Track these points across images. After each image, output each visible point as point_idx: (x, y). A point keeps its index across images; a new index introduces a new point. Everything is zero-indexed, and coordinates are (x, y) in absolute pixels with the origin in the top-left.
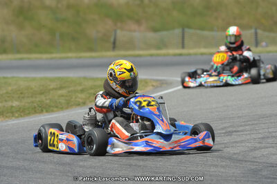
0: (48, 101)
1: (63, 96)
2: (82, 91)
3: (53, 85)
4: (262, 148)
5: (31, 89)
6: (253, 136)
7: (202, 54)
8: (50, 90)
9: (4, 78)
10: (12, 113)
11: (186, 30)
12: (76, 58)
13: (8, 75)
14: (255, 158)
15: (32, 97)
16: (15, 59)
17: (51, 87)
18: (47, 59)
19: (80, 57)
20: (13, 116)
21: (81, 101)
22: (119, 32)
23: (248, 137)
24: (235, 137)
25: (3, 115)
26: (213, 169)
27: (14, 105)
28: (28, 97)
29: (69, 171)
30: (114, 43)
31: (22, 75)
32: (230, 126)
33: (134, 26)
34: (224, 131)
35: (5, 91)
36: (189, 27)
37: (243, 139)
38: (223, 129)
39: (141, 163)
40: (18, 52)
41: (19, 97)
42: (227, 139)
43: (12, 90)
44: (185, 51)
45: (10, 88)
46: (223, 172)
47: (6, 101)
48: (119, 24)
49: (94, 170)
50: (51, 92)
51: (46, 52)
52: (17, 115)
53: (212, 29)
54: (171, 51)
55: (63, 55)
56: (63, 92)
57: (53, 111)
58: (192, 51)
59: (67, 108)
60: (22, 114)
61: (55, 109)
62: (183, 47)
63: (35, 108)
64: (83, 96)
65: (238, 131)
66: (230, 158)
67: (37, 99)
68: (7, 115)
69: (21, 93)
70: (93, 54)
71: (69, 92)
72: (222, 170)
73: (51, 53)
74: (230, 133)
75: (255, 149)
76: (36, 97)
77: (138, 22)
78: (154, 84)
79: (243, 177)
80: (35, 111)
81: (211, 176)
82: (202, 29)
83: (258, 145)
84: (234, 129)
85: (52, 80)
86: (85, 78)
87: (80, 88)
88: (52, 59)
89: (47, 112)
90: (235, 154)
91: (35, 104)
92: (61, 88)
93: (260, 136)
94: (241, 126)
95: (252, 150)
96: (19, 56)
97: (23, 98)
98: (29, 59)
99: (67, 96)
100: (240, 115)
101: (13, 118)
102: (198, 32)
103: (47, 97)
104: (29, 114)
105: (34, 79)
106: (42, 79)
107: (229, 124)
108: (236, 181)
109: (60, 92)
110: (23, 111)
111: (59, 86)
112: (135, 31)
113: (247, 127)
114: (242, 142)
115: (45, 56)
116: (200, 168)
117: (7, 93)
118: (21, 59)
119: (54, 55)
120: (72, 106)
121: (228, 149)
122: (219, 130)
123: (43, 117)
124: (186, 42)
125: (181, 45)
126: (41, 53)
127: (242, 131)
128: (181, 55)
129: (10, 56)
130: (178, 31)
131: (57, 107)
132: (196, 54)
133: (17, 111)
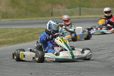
0: (24, 38)
1: (30, 36)
2: (39, 33)
3: (26, 31)
4: (112, 56)
5: (18, 33)
6: (109, 51)
7: (88, 18)
8: (25, 33)
9: (7, 28)
10: (10, 43)
11: (81, 8)
12: (36, 20)
13: (8, 27)
14: (110, 60)
15: (18, 36)
16: (11, 21)
17: (26, 32)
18: (24, 20)
19: (38, 20)
20: (10, 44)
22: (53, 9)
23: (107, 52)
24: (101, 52)
25: (6, 43)
26: (92, 65)
27: (10, 40)
28: (16, 36)
29: (33, 67)
30: (52, 13)
31: (14, 27)
32: (99, 48)
33: (60, 7)
34: (97, 50)
35: (7, 34)
36: (83, 7)
37: (105, 53)
38: (96, 49)
40: (12, 17)
41: (13, 36)
42: (98, 53)
43: (10, 34)
44: (81, 17)
45: (9, 33)
46: (96, 67)
47: (7, 38)
48: (54, 6)
49: (43, 66)
50: (26, 34)
51: (24, 18)
52: (12, 44)
53: (92, 8)
54: (75, 17)
55: (31, 19)
56: (31, 34)
57: (26, 42)
58: (84, 17)
59: (32, 41)
60: (14, 43)
61: (27, 41)
62: (80, 15)
63: (19, 41)
65: (103, 50)
66: (99, 61)
67: (20, 37)
68: (8, 44)
69: (14, 35)
70: (43, 18)
71: (33, 34)
72: (96, 65)
73: (26, 18)
74: (99, 50)
75: (110, 57)
76: (20, 36)
77: (62, 5)
79: (104, 68)
80: (19, 42)
81: (91, 68)
82: (88, 7)
83: (111, 55)
84: (101, 49)
85: (26, 29)
86: (40, 28)
87: (37, 32)
88: (26, 20)
89: (24, 42)
90: (101, 59)
91: (19, 39)
92: (30, 32)
93: (112, 51)
94: (104, 47)
95: (108, 57)
96: (12, 19)
97: (14, 36)
98: (17, 20)
99: (32, 36)
100: (104, 43)
101: (10, 45)
102: (86, 8)
103: (24, 36)
104: (17, 43)
105: (19, 29)
106: (22, 29)
107: (99, 47)
108: (102, 70)
109: (29, 34)
110: (14, 42)
111: (29, 32)
112: (60, 9)
113: (106, 48)
114: (104, 54)
115: (23, 19)
116: (87, 65)
117: (8, 35)
118: (14, 21)
119: (27, 19)
120: (34, 40)
121: (99, 57)
122: (95, 49)
123: (22, 45)
124: (81, 13)
125: (79, 14)
126: (22, 18)
127: (104, 49)
128: (79, 18)
129: (9, 20)
130: (78, 8)
131: (28, 40)
132: (85, 18)
133: (12, 42)
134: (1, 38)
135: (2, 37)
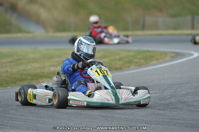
2: (120, 59)
9: (64, 49)
21: (118, 66)
29: (109, 117)
33: (157, 13)
36: (197, 14)
39: (162, 112)
40: (76, 30)
44: (194, 32)
49: (127, 116)
54: (185, 32)
62: (193, 28)
64: (120, 63)
71: (110, 60)
77: (161, 10)
78: (172, 55)
86: (122, 50)
87: (118, 57)
92: (104, 57)
130: (189, 18)
134: (55, 66)
135: (56, 63)
